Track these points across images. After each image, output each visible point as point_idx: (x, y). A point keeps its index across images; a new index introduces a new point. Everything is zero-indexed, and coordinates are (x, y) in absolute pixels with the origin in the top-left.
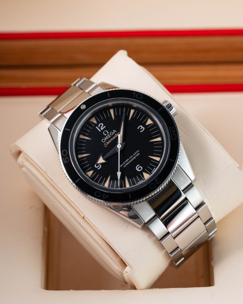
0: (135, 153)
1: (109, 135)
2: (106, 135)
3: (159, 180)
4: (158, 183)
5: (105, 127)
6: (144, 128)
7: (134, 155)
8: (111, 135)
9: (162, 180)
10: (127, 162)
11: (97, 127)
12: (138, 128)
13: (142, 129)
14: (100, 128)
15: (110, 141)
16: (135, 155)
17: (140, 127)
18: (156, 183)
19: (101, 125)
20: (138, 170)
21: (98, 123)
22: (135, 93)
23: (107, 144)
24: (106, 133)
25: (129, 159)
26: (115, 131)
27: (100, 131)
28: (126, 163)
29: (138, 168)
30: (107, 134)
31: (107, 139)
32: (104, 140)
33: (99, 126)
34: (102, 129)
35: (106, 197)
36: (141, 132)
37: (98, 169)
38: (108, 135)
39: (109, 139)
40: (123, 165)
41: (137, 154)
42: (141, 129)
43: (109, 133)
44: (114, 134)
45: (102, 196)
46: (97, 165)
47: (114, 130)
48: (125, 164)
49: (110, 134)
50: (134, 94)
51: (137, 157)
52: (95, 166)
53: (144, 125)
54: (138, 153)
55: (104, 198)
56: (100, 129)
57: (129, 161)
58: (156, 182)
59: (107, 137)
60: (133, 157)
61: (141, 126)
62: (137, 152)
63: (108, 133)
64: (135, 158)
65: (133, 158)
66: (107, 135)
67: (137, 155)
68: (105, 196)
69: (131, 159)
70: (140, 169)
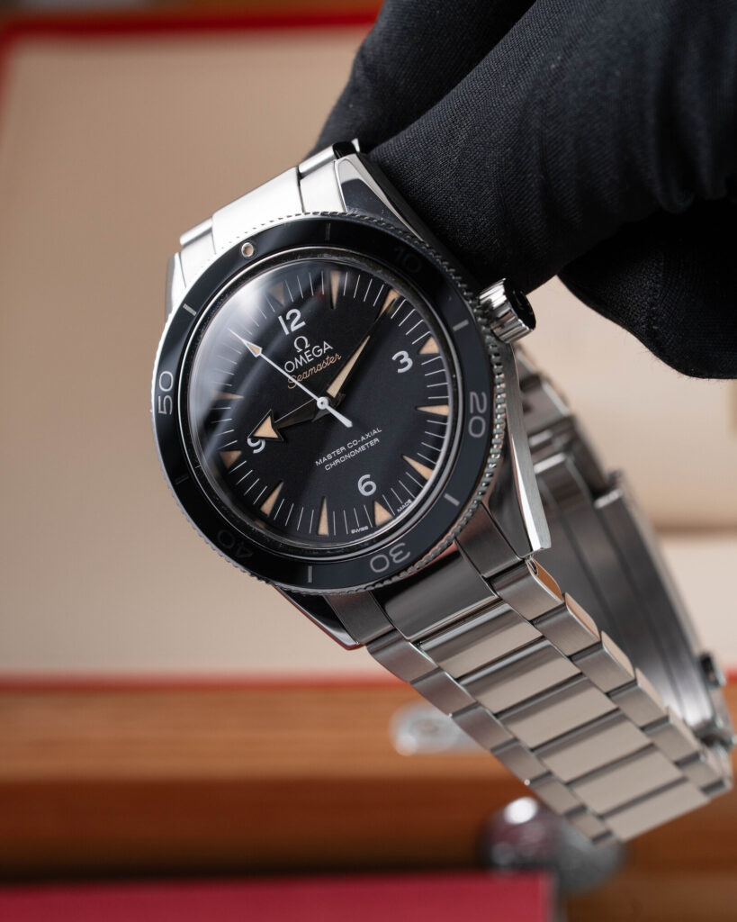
0: (368, 436)
1: (308, 354)
2: (300, 350)
3: (401, 552)
5: (303, 324)
6: (410, 363)
7: (363, 438)
8: (313, 356)
10: (338, 457)
11: (280, 318)
12: (394, 358)
13: (406, 364)
15: (306, 375)
16: (365, 442)
17: (402, 357)
18: (390, 559)
19: (293, 316)
20: (361, 489)
21: (289, 306)
22: (403, 249)
24: (301, 343)
25: (346, 447)
26: (329, 347)
27: (287, 333)
28: (334, 459)
29: (363, 483)
30: (305, 350)
31: (301, 364)
32: (290, 367)
33: (288, 318)
34: (294, 328)
35: (245, 555)
36: (400, 371)
37: (255, 451)
38: (305, 353)
39: (306, 367)
40: (326, 463)
41: (372, 439)
42: (402, 361)
43: (310, 348)
44: (324, 357)
45: (236, 547)
46: (253, 441)
47: (325, 343)
48: (331, 461)
49: (310, 353)
50: (398, 252)
51: (369, 449)
52: (249, 441)
53: (415, 353)
54: (376, 436)
55: (242, 556)
56: (289, 330)
57: (344, 453)
58: (391, 555)
59: (301, 357)
60: (360, 444)
61: (404, 353)
62: (375, 432)
63: (307, 346)
64: (363, 448)
65: (356, 447)
66: (302, 353)
67: (372, 443)
68: (243, 552)
69: (353, 449)
70: (368, 488)
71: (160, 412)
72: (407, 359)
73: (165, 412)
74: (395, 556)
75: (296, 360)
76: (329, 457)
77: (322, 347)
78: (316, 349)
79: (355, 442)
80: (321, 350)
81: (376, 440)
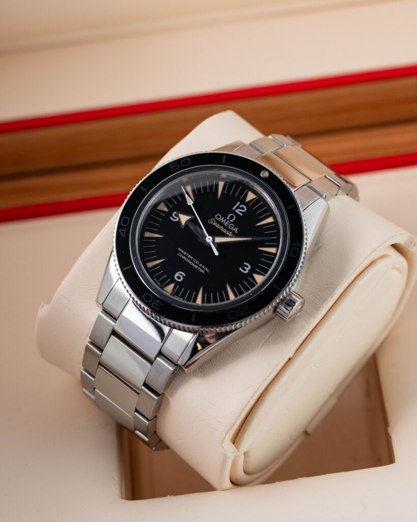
0: (203, 267)
2: (228, 218)
3: (158, 305)
4: (154, 305)
5: (241, 214)
6: (246, 272)
7: (201, 265)
9: (158, 309)
10: (187, 257)
11: (239, 203)
12: (245, 263)
13: (245, 270)
14: (238, 207)
15: (218, 226)
16: (200, 267)
17: (247, 267)
18: (152, 302)
19: (243, 209)
20: (177, 275)
21: (247, 204)
22: (299, 245)
23: (214, 222)
24: (232, 218)
25: (193, 259)
26: (236, 231)
27: (234, 209)
28: (185, 256)
29: (180, 274)
30: (229, 220)
31: (222, 221)
32: (218, 217)
33: (241, 206)
34: (237, 211)
35: (122, 234)
36: (240, 269)
37: (171, 218)
39: (222, 224)
40: (181, 253)
41: (203, 269)
42: (245, 268)
43: (231, 223)
44: (230, 231)
45: (123, 228)
46: (176, 215)
47: (237, 228)
48: (183, 255)
49: (229, 224)
50: (297, 243)
51: (197, 270)
52: (175, 213)
53: (252, 271)
54: (205, 271)
55: (121, 232)
56: (236, 209)
57: (190, 259)
59: (225, 220)
60: (197, 265)
61: (250, 267)
62: (206, 269)
63: (231, 221)
64: (196, 267)
65: (195, 264)
66: (227, 220)
67: (201, 270)
68: (123, 232)
69: (194, 263)
70: (179, 278)
71: (170, 165)
72: (248, 269)
73: (171, 168)
74: (154, 303)
75: (223, 219)
76: (185, 253)
77: (234, 228)
78: (232, 226)
79: (197, 262)
80: (233, 228)
81: (203, 272)
